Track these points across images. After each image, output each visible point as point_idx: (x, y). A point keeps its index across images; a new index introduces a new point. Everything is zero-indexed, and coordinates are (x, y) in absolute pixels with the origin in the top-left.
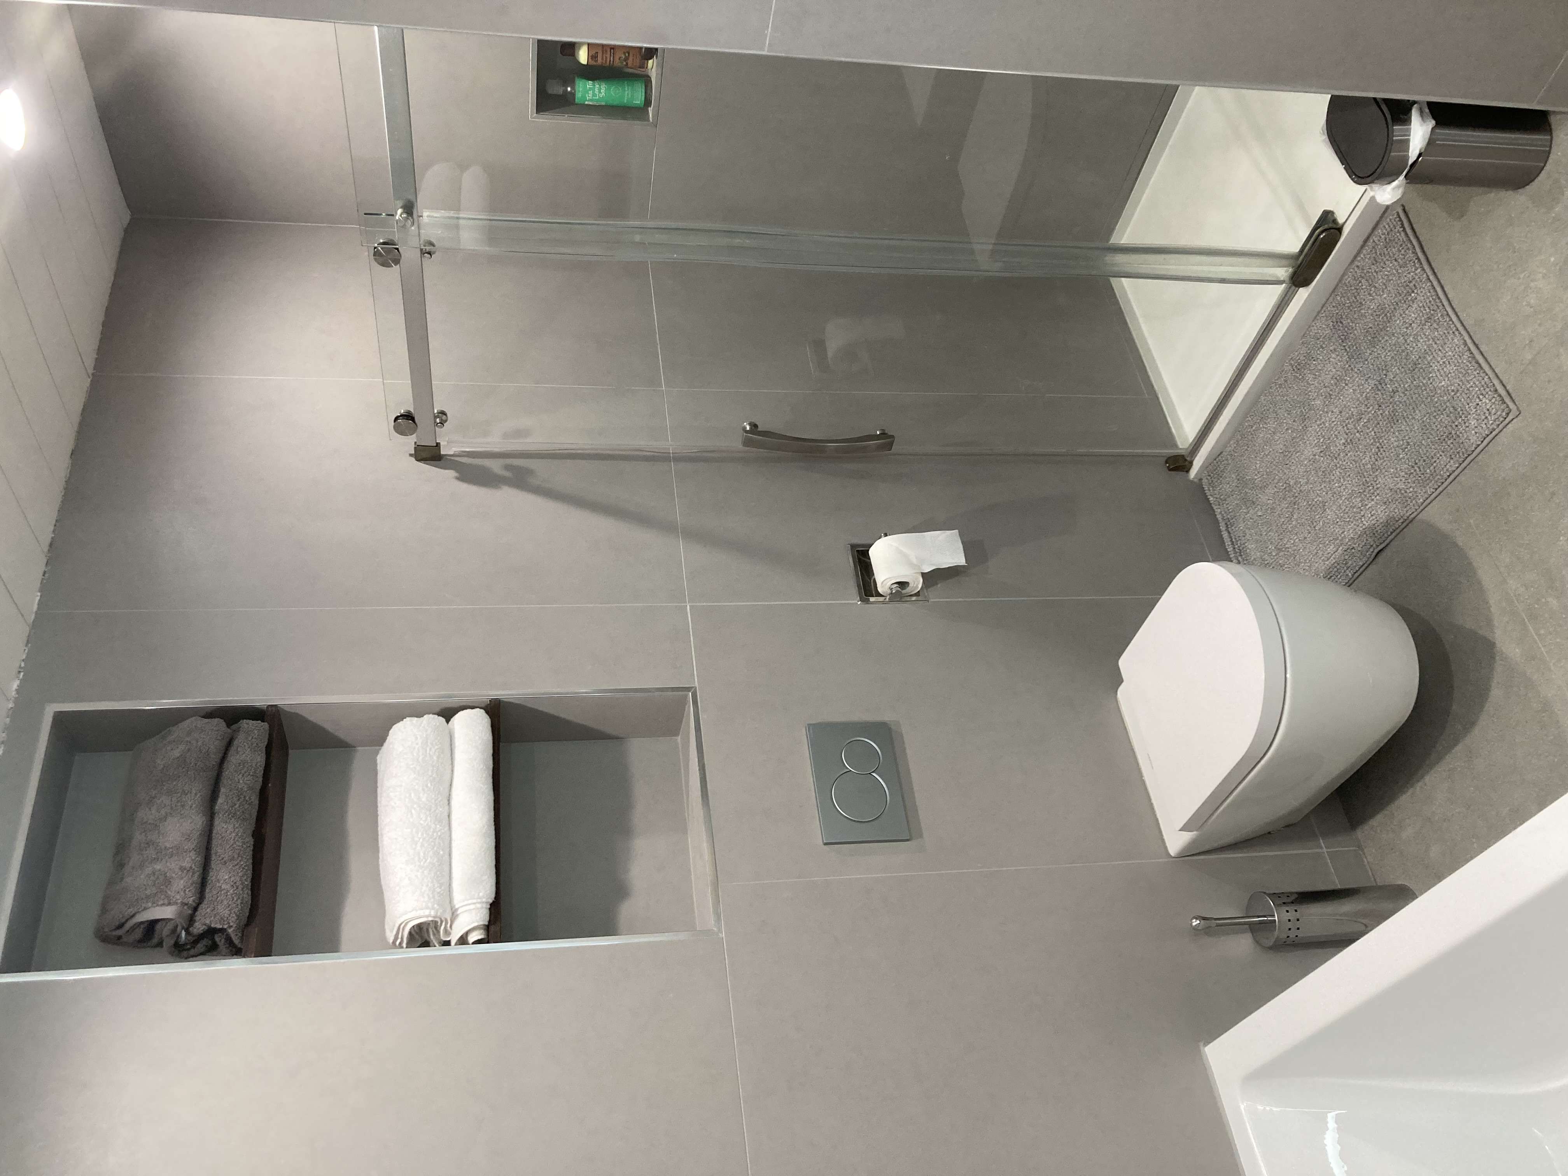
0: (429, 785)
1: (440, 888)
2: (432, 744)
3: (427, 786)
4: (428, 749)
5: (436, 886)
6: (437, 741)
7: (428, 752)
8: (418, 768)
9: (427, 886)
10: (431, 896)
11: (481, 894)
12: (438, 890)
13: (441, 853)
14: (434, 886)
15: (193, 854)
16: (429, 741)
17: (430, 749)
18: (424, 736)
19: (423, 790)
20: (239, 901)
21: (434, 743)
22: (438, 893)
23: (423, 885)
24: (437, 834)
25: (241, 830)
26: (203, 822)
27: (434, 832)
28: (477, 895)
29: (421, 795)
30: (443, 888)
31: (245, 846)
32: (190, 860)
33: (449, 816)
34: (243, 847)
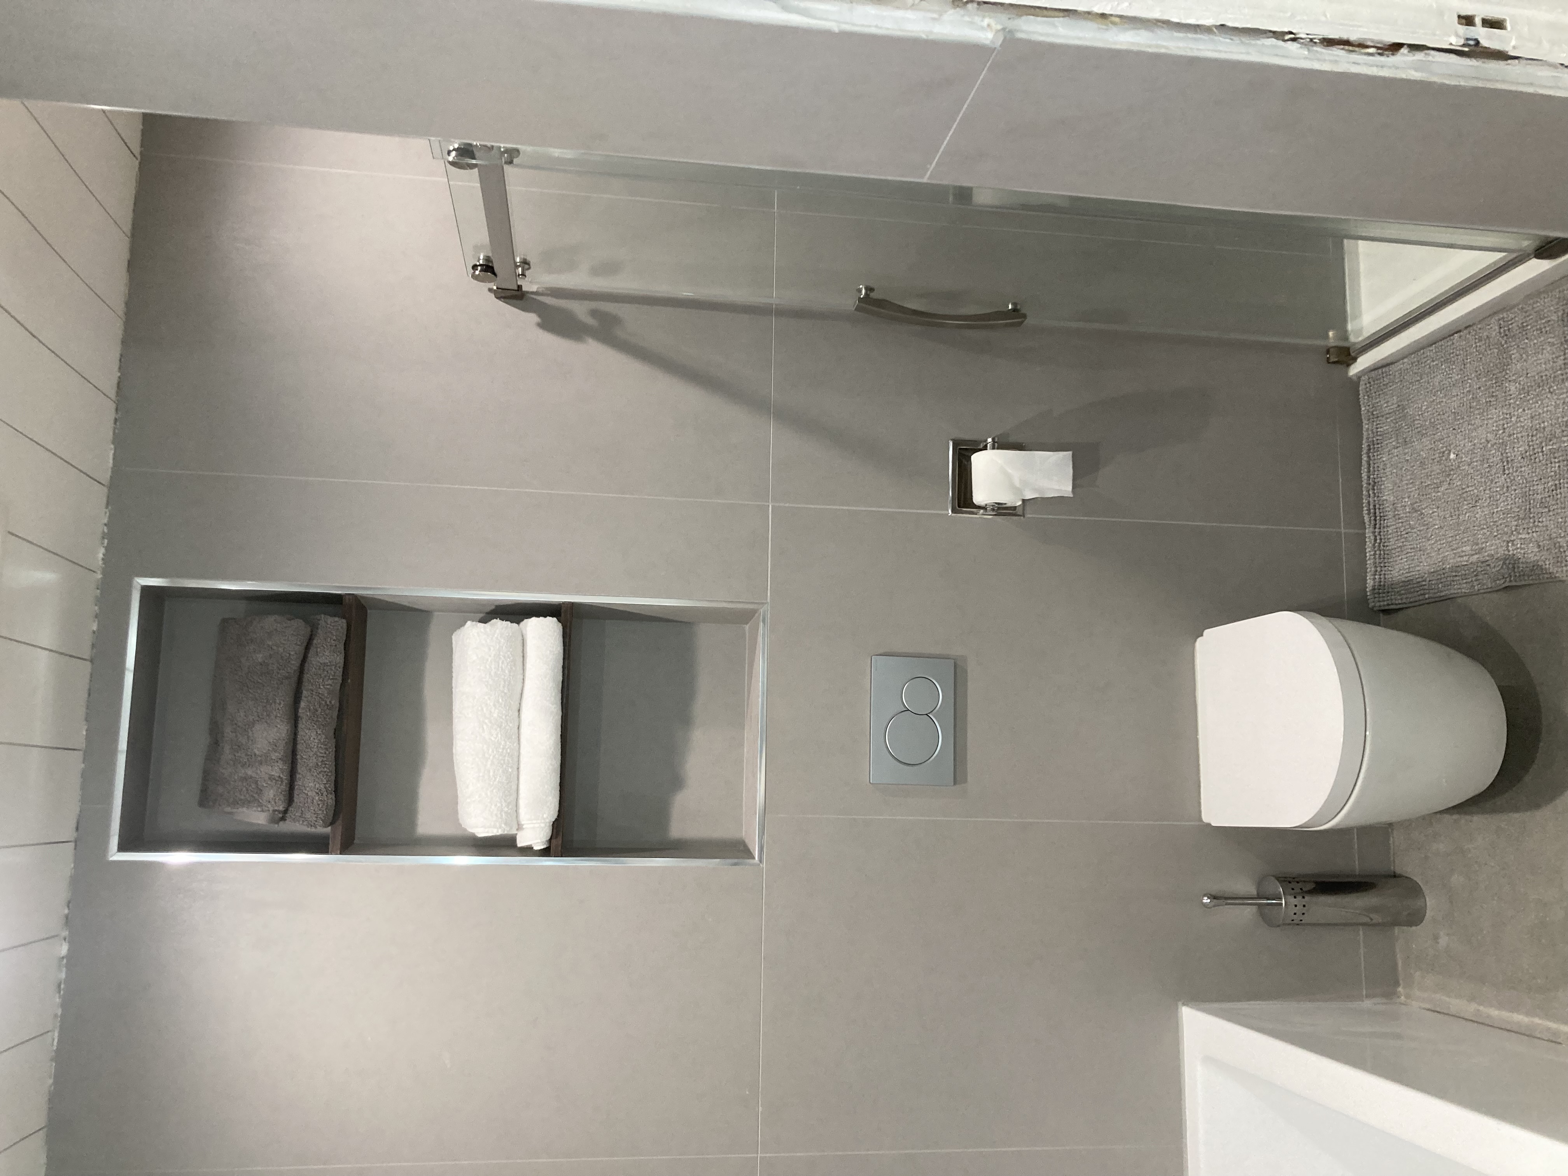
0: (500, 700)
1: (508, 808)
2: (504, 657)
3: (498, 702)
4: (500, 662)
5: (504, 805)
6: (509, 653)
7: (500, 665)
8: (491, 682)
9: (496, 805)
10: (499, 816)
11: (545, 816)
12: (506, 809)
13: (510, 770)
14: (502, 805)
15: (280, 764)
16: (501, 653)
17: (503, 663)
18: (497, 647)
19: (494, 705)
20: (325, 807)
21: (506, 655)
22: (506, 813)
23: (492, 805)
24: (507, 750)
25: (324, 736)
26: (288, 730)
27: (503, 749)
28: (541, 816)
29: (493, 710)
30: (510, 807)
31: (327, 752)
32: (278, 770)
33: (518, 728)
34: (325, 753)
